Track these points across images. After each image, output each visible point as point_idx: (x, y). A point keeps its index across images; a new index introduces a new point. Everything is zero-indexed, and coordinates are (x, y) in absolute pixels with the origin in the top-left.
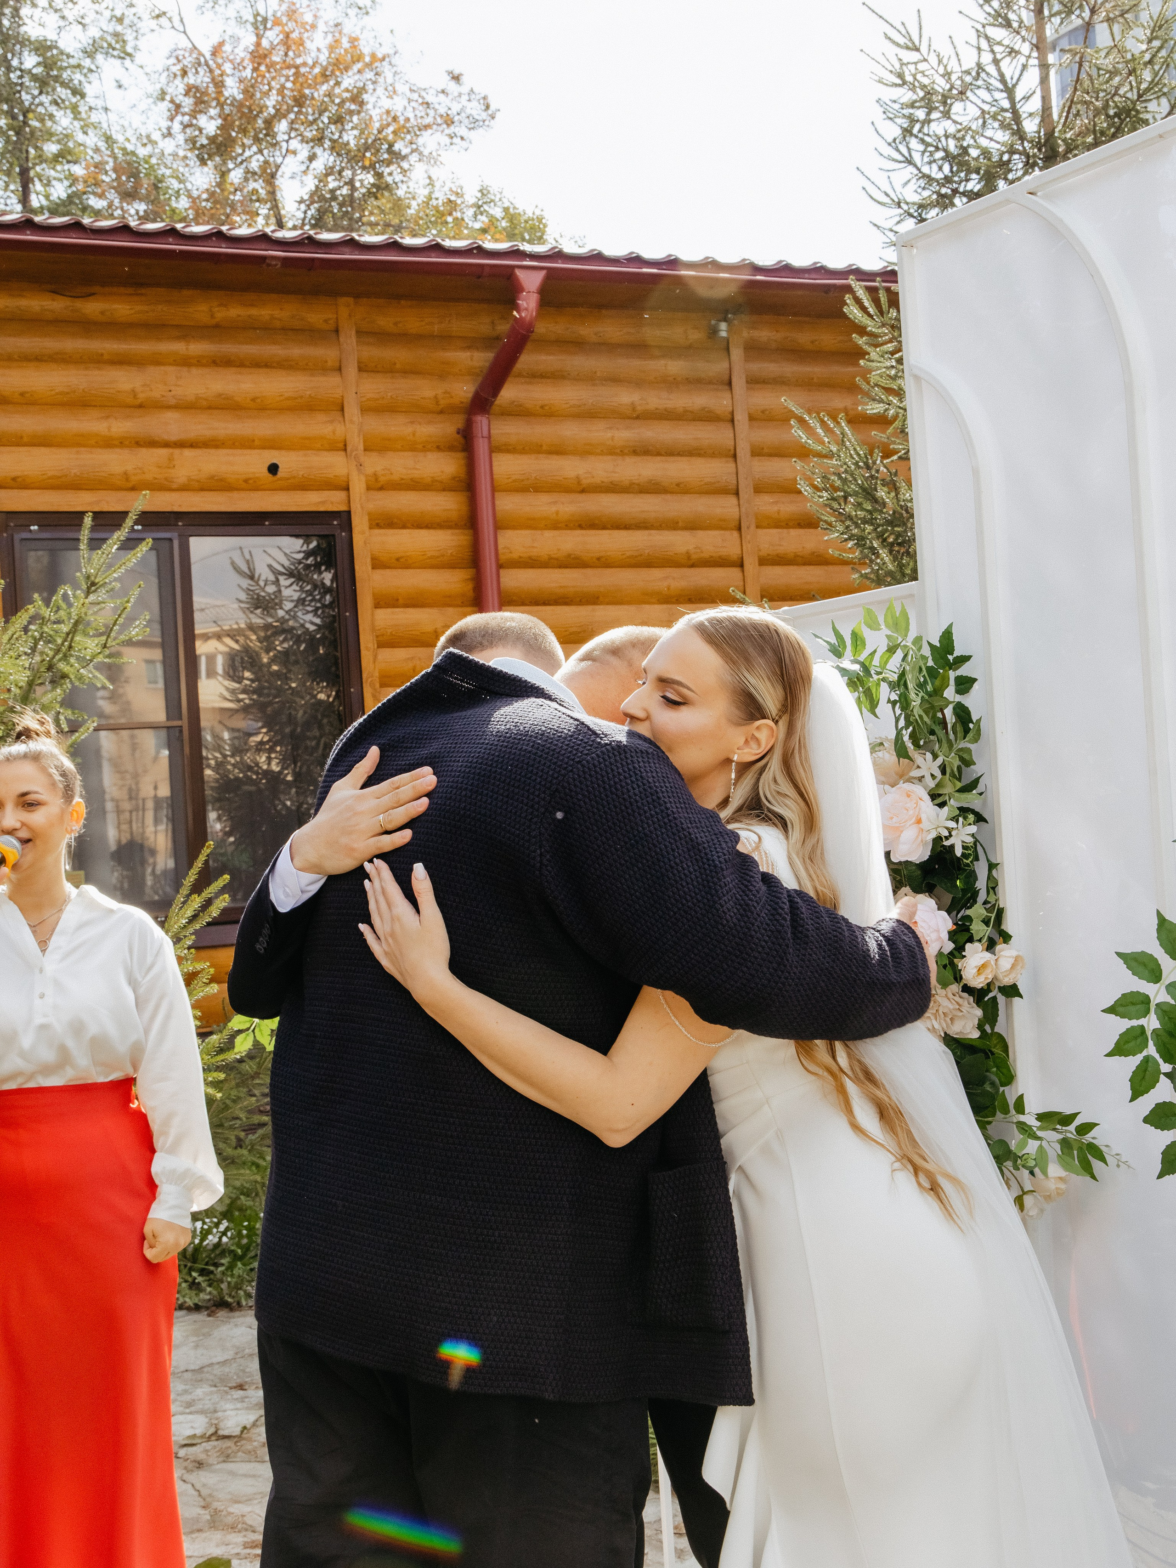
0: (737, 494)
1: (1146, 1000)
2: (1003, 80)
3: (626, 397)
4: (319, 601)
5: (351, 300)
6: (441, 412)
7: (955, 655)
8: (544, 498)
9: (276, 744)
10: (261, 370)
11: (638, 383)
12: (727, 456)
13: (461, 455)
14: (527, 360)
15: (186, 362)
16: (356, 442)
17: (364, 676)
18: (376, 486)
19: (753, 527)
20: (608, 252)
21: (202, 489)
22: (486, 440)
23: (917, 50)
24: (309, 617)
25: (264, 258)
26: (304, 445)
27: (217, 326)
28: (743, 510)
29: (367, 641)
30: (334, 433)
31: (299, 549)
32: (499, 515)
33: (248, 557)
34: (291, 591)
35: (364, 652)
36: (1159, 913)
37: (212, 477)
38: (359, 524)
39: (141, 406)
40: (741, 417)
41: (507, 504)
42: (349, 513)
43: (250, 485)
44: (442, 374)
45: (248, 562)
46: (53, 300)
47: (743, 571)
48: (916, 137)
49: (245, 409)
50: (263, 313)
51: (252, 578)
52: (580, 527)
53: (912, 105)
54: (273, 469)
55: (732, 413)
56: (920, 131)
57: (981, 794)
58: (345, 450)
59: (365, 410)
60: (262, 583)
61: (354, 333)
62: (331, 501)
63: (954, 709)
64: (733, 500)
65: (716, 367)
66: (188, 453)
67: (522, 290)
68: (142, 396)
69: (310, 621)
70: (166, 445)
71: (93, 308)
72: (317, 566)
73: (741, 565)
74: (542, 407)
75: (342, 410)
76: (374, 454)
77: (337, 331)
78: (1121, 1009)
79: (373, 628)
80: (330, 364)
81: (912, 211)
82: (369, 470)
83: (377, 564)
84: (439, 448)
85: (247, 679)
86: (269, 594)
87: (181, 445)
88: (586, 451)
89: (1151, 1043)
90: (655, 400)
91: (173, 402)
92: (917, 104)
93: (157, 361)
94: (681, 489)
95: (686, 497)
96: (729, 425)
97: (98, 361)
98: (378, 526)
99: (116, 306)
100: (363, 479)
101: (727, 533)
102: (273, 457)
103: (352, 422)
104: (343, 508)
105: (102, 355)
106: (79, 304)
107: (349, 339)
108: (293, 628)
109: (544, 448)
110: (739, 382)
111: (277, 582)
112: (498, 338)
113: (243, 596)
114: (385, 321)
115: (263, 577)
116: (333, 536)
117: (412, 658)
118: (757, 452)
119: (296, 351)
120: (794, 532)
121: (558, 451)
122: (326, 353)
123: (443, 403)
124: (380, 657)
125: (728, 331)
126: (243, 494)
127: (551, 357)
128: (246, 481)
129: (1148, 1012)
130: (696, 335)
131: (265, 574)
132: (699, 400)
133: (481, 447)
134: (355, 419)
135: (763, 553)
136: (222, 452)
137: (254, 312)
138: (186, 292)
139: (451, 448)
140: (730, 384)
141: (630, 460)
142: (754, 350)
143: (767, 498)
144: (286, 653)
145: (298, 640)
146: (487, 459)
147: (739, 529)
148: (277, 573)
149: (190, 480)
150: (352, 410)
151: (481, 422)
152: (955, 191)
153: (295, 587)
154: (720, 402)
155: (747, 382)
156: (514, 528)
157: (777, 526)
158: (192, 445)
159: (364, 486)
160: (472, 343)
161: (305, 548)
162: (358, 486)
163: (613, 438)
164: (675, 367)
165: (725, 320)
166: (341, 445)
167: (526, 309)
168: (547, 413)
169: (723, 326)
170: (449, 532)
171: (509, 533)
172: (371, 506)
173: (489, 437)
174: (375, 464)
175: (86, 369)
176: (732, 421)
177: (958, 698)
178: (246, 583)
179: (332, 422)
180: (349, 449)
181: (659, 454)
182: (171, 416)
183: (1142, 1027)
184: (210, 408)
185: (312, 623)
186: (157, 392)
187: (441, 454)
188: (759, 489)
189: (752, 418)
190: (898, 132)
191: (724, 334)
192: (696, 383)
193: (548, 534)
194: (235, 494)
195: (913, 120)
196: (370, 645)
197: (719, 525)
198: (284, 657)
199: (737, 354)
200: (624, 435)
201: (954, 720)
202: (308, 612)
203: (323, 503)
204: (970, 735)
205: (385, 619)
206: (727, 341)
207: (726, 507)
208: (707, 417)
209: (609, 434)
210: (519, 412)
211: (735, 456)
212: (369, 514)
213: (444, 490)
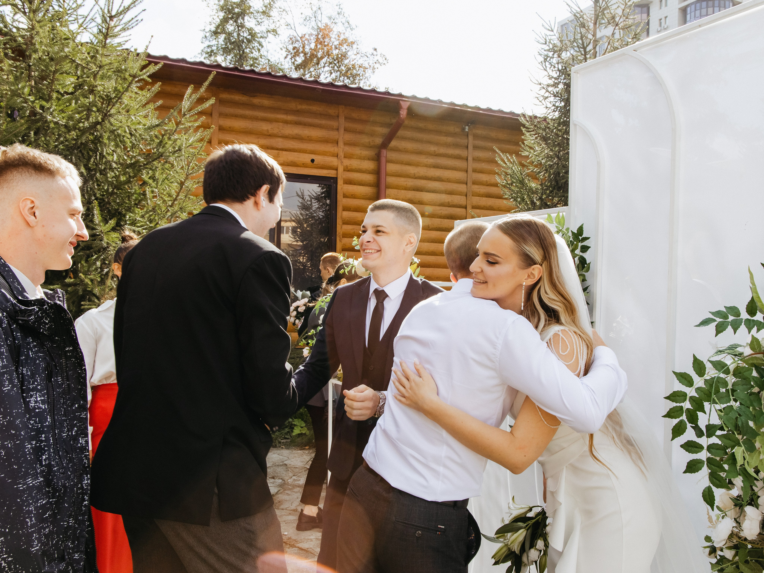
0: (467, 184)
1: (685, 395)
2: (583, 44)
3: (433, 148)
4: (325, 208)
5: (344, 107)
6: (371, 147)
7: (583, 237)
8: (402, 179)
9: (306, 254)
10: (311, 127)
11: (437, 144)
12: (464, 171)
13: (376, 162)
14: (400, 133)
15: (286, 122)
16: (341, 154)
17: (337, 233)
18: (347, 170)
19: (471, 196)
20: (431, 98)
21: (288, 165)
22: (385, 158)
23: (552, 31)
24: (321, 213)
25: (316, 88)
26: (324, 154)
27: (298, 111)
28: (468, 189)
29: (339, 222)
30: (334, 150)
31: (319, 191)
32: (387, 183)
33: (302, 191)
34: (315, 205)
35: (338, 225)
36: (694, 356)
37: (292, 162)
38: (340, 182)
39: (270, 135)
40: (470, 159)
41: (391, 180)
42: (337, 178)
43: (304, 166)
44: (372, 134)
45: (302, 193)
46: (243, 97)
47: (466, 210)
48: (548, 62)
49: (305, 140)
50: (314, 108)
51: (303, 198)
52: (414, 190)
53: (549, 50)
54: (313, 161)
55: (467, 157)
56: (550, 60)
57: (588, 293)
58: (337, 157)
59: (345, 144)
60: (306, 201)
61: (344, 117)
62: (330, 173)
63: (579, 258)
64: (465, 186)
65: (463, 141)
66: (284, 152)
67: (402, 108)
68: (270, 132)
69: (321, 214)
70: (277, 149)
71: (256, 101)
72: (325, 198)
73: (466, 208)
74: (404, 149)
75: (338, 143)
76: (347, 159)
77: (338, 117)
78: (672, 398)
79: (342, 217)
80: (335, 127)
81: (544, 87)
82: (345, 164)
83: (345, 196)
84: (369, 159)
85: (299, 232)
86: (308, 204)
87: (282, 150)
88: (417, 165)
89: (684, 414)
90: (442, 150)
91: (281, 135)
92: (551, 50)
93: (277, 121)
94: (449, 181)
95: (449, 184)
96: (466, 161)
97: (256, 119)
98: (346, 183)
99: (264, 101)
100: (342, 167)
101: (463, 197)
102: (313, 157)
103: (340, 147)
104: (335, 176)
105: (258, 117)
106: (251, 99)
107: (342, 120)
108: (315, 216)
109: (404, 163)
110: (470, 147)
111: (311, 201)
112: (392, 124)
113: (300, 205)
114: (355, 115)
115: (307, 199)
116: (331, 185)
117: (354, 229)
118: (474, 171)
119: (323, 122)
120: (484, 199)
121: (409, 164)
122: (334, 124)
123: (372, 144)
124: (343, 227)
125: (468, 129)
126: (302, 168)
127: (409, 133)
128: (303, 164)
129: (685, 400)
130: (458, 130)
131: (307, 198)
132: (457, 152)
133: (383, 160)
134: (342, 147)
135: (474, 205)
136: (296, 153)
137: (311, 107)
138: (288, 99)
139: (373, 159)
140: (467, 147)
141: (432, 169)
142: (476, 137)
143: (476, 186)
144: (312, 224)
145: (316, 220)
146: (385, 164)
147: (466, 196)
148: (311, 198)
149: (284, 162)
150: (341, 144)
151: (384, 152)
152: (560, 82)
153: (317, 203)
154: (463, 153)
155: (473, 147)
156: (392, 188)
157: (478, 196)
158: (286, 150)
159: (343, 169)
160: (383, 125)
161: (321, 191)
162: (341, 169)
163: (427, 161)
164: (450, 140)
165: (468, 125)
166: (336, 155)
167: (403, 115)
168: (406, 151)
169: (467, 127)
170: (370, 187)
171: (390, 190)
172: (344, 176)
173: (386, 157)
174: (347, 162)
175: (252, 121)
176: (467, 159)
177: (581, 254)
178: (300, 200)
179: (334, 147)
180: (339, 156)
181: (442, 168)
182: (280, 140)
183: (682, 407)
184: (293, 138)
185: (322, 215)
186: (276, 131)
187: (370, 161)
188: (474, 183)
189: (474, 159)
190: (543, 59)
191: (467, 130)
192: (456, 146)
193: (403, 191)
194: (299, 168)
195: (547, 56)
196: (340, 223)
197: (460, 194)
198: (312, 225)
199: (471, 138)
200: (431, 161)
201: (578, 263)
202: (321, 211)
203: (328, 174)
204: (585, 269)
205: (346, 214)
206: (468, 132)
207: (462, 188)
208: (458, 157)
209: (426, 160)
210: (396, 150)
211: (467, 171)
212: (344, 179)
213: (370, 173)
